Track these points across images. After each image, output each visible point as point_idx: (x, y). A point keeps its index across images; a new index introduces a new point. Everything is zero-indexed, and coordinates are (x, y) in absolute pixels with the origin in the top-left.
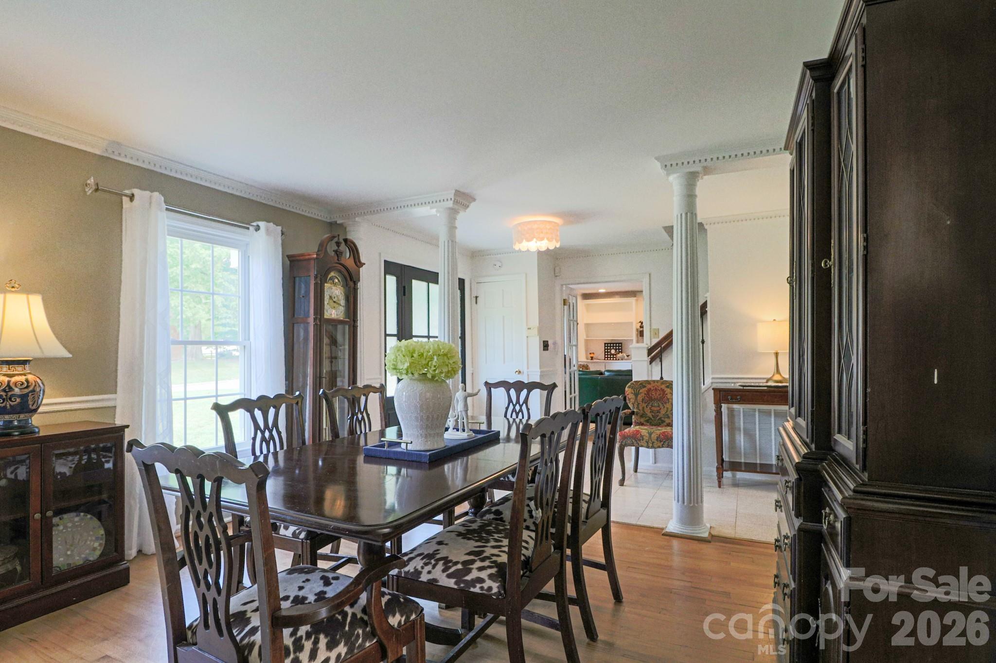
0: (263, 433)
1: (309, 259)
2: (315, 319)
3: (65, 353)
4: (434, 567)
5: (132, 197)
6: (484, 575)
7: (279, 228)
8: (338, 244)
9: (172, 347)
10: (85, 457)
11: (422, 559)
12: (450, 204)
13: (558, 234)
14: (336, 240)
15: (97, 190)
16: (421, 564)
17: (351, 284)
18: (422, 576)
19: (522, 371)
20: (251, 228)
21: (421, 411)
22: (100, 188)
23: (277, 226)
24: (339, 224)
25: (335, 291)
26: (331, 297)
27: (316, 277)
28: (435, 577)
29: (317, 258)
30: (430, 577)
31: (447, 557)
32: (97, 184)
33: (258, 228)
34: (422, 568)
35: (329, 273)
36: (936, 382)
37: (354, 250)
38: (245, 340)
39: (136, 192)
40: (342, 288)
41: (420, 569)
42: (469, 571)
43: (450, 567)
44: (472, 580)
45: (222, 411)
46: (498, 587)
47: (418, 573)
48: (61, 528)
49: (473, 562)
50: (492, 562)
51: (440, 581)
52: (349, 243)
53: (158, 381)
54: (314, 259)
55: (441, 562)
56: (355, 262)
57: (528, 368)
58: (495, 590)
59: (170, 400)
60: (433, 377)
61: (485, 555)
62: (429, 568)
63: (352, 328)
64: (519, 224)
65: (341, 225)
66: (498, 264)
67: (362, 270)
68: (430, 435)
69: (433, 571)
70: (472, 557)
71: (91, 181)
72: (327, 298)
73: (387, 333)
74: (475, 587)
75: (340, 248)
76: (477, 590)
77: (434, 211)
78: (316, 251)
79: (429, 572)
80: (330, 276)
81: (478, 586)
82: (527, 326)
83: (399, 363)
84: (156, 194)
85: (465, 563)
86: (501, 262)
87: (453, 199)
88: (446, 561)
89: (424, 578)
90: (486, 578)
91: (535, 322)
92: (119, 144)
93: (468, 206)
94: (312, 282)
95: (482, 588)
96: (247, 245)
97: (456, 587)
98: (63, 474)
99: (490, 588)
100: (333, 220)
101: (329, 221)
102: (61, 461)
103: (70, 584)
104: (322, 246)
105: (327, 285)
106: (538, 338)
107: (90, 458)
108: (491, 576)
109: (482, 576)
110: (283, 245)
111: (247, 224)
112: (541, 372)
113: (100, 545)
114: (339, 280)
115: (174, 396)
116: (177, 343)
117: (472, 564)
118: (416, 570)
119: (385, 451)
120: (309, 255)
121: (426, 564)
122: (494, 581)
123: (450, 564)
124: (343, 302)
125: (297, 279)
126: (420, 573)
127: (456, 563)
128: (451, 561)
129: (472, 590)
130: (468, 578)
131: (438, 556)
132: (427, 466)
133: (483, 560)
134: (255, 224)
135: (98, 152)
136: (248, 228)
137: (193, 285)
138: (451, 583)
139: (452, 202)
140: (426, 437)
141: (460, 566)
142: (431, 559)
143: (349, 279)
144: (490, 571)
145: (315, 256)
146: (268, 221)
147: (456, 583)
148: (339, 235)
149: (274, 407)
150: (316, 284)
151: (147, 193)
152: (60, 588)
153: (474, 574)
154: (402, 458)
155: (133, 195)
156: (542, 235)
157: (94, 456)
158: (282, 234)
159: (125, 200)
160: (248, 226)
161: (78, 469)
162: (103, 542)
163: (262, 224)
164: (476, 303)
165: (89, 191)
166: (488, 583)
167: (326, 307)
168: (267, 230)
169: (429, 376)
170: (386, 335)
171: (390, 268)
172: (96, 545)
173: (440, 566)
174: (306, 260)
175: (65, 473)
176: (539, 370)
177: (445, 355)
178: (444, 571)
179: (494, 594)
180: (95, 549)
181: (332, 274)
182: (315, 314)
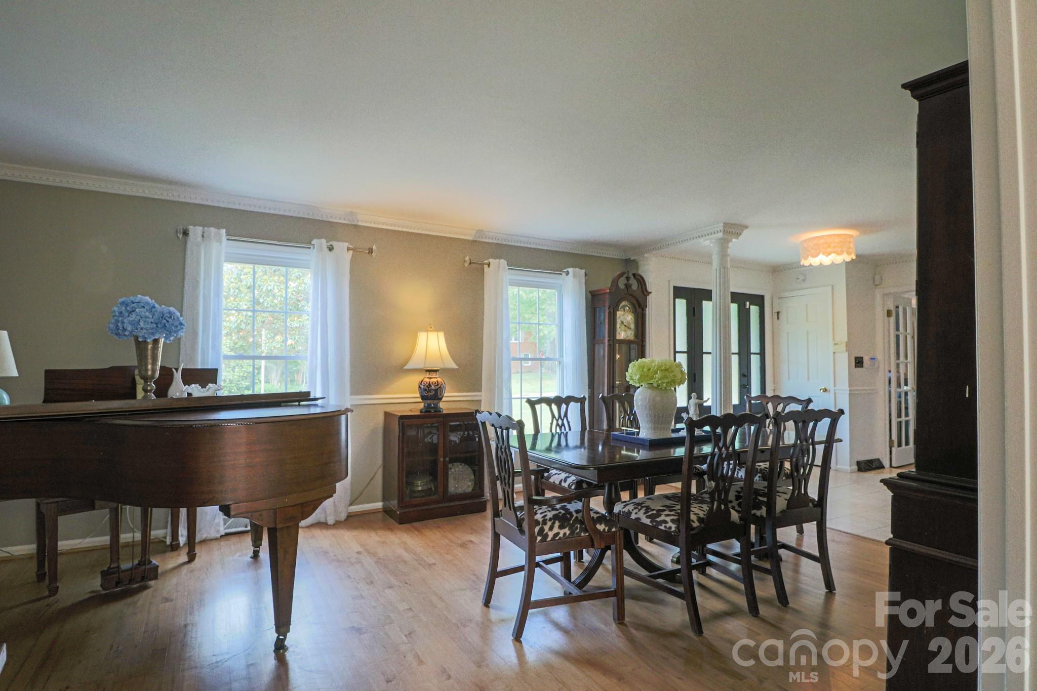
0: (557, 420)
1: (605, 293)
2: (609, 341)
3: (455, 366)
4: (639, 510)
5: (489, 265)
6: (668, 519)
7: (583, 271)
8: (628, 279)
9: (512, 362)
10: (466, 433)
11: (634, 505)
12: (720, 235)
13: (851, 245)
14: (625, 276)
15: (470, 263)
16: (633, 508)
17: (639, 310)
18: (632, 515)
19: (828, 389)
20: (564, 274)
21: (650, 410)
22: (472, 261)
23: (581, 269)
24: (632, 261)
25: (625, 316)
26: (622, 322)
27: (609, 308)
28: (639, 517)
29: (610, 292)
30: (637, 516)
31: (649, 506)
32: (470, 260)
33: (568, 273)
34: (633, 510)
35: (621, 302)
36: (967, 396)
37: (641, 282)
38: (560, 357)
39: (491, 260)
40: (633, 314)
41: (631, 510)
42: (659, 516)
43: (649, 512)
44: (661, 521)
45: (532, 403)
46: (675, 527)
47: (629, 513)
48: (453, 470)
49: (664, 511)
50: (676, 513)
51: (642, 519)
52: (637, 277)
53: (504, 385)
54: (608, 293)
55: (645, 508)
56: (643, 291)
57: (835, 386)
58: (673, 529)
59: (510, 399)
60: (658, 386)
61: (674, 508)
62: (636, 511)
63: (640, 347)
64: (805, 241)
65: (634, 261)
66: (801, 278)
67: (649, 298)
68: (658, 428)
69: (639, 513)
70: (665, 508)
71: (467, 258)
72: (619, 321)
73: (677, 350)
74: (661, 525)
75: (630, 282)
76: (662, 528)
77: (707, 243)
78: (610, 286)
79: (636, 513)
80: (621, 305)
81: (664, 525)
82: (834, 339)
83: (634, 375)
84: (502, 261)
85: (658, 511)
86: (804, 276)
87: (722, 231)
88: (648, 509)
89: (633, 516)
90: (669, 521)
91: (843, 335)
92: (482, 231)
93: (740, 234)
94: (607, 311)
95: (665, 527)
96: (561, 286)
97: (651, 524)
98: (455, 442)
99: (670, 528)
100: (627, 258)
101: (624, 258)
102: (454, 434)
103: (457, 503)
104: (615, 282)
105: (619, 313)
106: (846, 354)
107: (468, 434)
108: (672, 521)
109: (667, 520)
110: (586, 283)
111: (560, 271)
112: (850, 390)
113: (472, 484)
114: (629, 308)
115: (513, 396)
116: (515, 359)
117: (663, 512)
118: (629, 511)
119: (623, 436)
120: (604, 290)
121: (635, 508)
122: (674, 524)
123: (649, 510)
124: (633, 326)
125: (598, 309)
126: (631, 513)
127: (654, 510)
128: (650, 508)
129: (660, 527)
130: (658, 519)
131: (643, 505)
132: (648, 447)
133: (670, 511)
134: (565, 270)
135: (471, 238)
136: (561, 274)
137: (549, 307)
138: (647, 521)
139: (722, 233)
140: (654, 430)
141: (655, 512)
142: (638, 506)
143: (637, 307)
144: (673, 517)
145: (608, 291)
146: (575, 267)
147: (651, 522)
148: (628, 272)
149: (566, 404)
150: (609, 313)
151: (497, 260)
152: (452, 504)
153: (662, 518)
154: (633, 442)
155: (489, 263)
156: (829, 250)
157: (471, 433)
158: (586, 275)
159: (486, 266)
160: (561, 273)
161: (462, 439)
162: (473, 483)
163: (570, 270)
164: (778, 318)
165: (466, 265)
166: (670, 524)
167: (618, 330)
168: (574, 276)
169: (655, 385)
170: (675, 352)
171: (679, 292)
172: (470, 484)
173: (643, 511)
174: (601, 294)
175: (456, 441)
176: (848, 389)
177: (666, 370)
178: (644, 513)
179: (673, 532)
180: (469, 486)
181: (624, 303)
182: (609, 336)
